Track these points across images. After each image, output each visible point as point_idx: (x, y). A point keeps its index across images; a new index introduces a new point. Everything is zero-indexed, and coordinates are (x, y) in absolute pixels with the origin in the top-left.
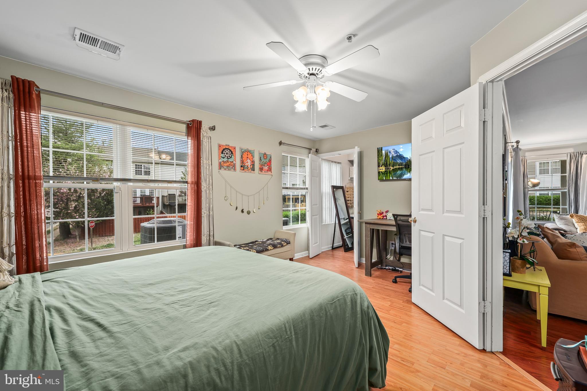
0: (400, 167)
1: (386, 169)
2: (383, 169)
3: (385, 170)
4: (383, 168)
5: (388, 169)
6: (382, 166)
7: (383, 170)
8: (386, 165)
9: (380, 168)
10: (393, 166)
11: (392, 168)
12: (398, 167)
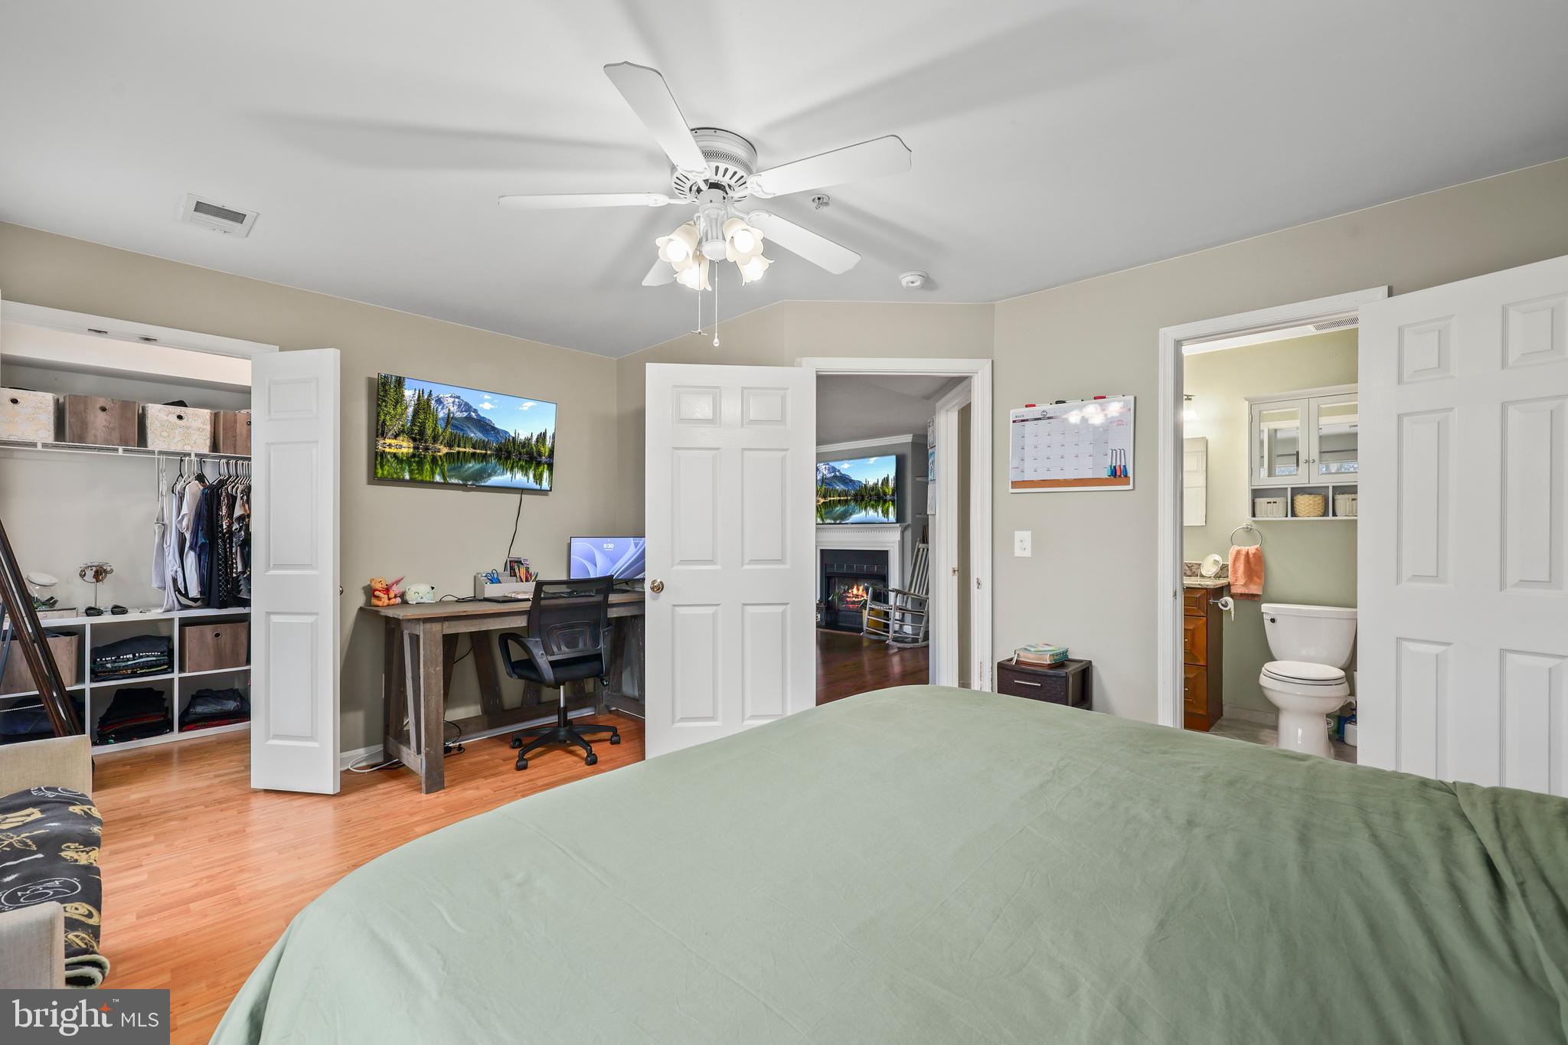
0: (478, 451)
1: (416, 448)
2: (401, 447)
3: (411, 450)
4: (405, 444)
5: (426, 449)
6: (401, 438)
7: (405, 450)
8: (417, 435)
9: (388, 441)
10: (450, 445)
11: (445, 450)
12: (472, 450)
